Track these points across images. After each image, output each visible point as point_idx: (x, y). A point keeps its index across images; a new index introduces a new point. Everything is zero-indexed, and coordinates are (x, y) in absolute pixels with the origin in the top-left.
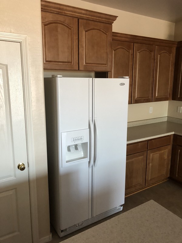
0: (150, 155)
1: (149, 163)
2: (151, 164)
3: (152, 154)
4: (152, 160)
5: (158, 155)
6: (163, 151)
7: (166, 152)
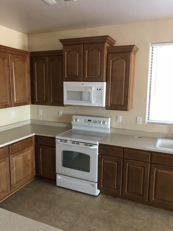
0: (12, 160)
1: (13, 168)
2: (14, 168)
3: (15, 158)
4: (15, 164)
5: (21, 157)
6: (25, 153)
7: (29, 153)
